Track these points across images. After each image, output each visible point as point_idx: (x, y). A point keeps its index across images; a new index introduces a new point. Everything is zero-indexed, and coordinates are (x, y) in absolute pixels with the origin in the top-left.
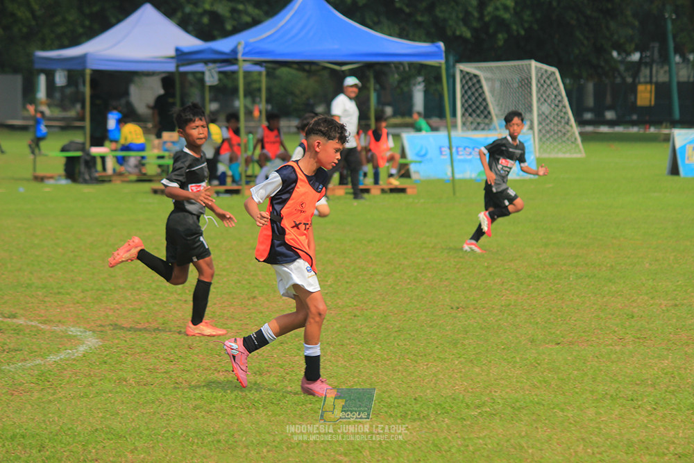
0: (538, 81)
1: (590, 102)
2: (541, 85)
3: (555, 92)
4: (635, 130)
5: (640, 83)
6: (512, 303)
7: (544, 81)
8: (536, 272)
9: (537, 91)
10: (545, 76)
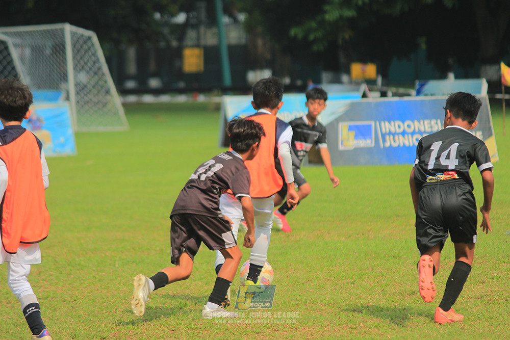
0: (74, 46)
1: (132, 68)
2: (76, 51)
3: (93, 58)
4: (182, 99)
5: (187, 46)
6: (51, 295)
7: (80, 46)
8: (77, 259)
9: (74, 58)
10: (81, 42)
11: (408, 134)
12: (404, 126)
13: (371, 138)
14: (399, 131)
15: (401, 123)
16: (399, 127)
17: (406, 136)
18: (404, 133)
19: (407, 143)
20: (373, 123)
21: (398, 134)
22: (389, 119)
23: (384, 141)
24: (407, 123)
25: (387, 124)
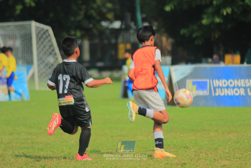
0: (37, 35)
2: (39, 39)
3: (50, 44)
7: (41, 36)
9: (37, 43)
10: (42, 33)
11: (230, 88)
12: (228, 83)
13: (207, 90)
14: (224, 86)
15: (226, 81)
16: (225, 83)
17: (229, 89)
18: (228, 87)
19: (229, 94)
20: (208, 81)
21: (224, 88)
22: (219, 78)
23: (215, 91)
24: (230, 81)
25: (217, 81)
